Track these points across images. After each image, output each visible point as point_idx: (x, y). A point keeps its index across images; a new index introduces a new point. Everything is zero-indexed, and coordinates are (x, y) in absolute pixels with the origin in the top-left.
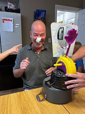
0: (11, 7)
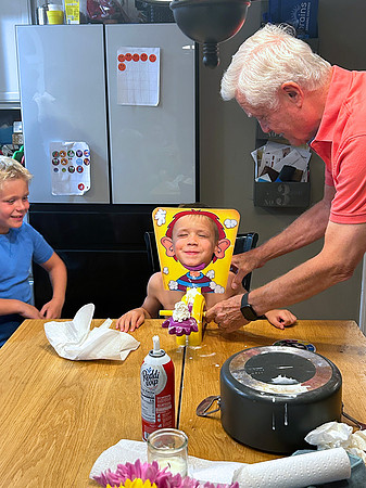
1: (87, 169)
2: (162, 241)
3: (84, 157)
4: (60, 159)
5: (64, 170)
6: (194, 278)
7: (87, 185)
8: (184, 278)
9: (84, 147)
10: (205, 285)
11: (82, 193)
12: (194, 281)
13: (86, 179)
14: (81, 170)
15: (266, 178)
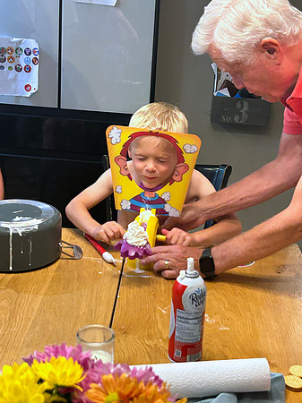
1: (35, 69)
2: (117, 159)
3: (32, 56)
4: (7, 56)
5: (10, 68)
6: (148, 198)
7: (35, 86)
8: (138, 198)
9: (32, 44)
10: (160, 206)
11: (28, 94)
12: (149, 203)
13: (33, 79)
14: (28, 69)
15: (226, 92)
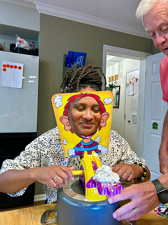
0: (22, 46)
2: (61, 119)
